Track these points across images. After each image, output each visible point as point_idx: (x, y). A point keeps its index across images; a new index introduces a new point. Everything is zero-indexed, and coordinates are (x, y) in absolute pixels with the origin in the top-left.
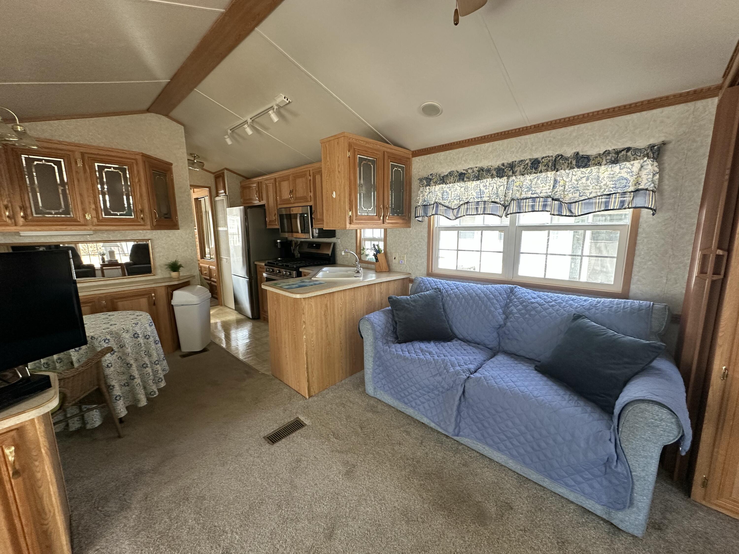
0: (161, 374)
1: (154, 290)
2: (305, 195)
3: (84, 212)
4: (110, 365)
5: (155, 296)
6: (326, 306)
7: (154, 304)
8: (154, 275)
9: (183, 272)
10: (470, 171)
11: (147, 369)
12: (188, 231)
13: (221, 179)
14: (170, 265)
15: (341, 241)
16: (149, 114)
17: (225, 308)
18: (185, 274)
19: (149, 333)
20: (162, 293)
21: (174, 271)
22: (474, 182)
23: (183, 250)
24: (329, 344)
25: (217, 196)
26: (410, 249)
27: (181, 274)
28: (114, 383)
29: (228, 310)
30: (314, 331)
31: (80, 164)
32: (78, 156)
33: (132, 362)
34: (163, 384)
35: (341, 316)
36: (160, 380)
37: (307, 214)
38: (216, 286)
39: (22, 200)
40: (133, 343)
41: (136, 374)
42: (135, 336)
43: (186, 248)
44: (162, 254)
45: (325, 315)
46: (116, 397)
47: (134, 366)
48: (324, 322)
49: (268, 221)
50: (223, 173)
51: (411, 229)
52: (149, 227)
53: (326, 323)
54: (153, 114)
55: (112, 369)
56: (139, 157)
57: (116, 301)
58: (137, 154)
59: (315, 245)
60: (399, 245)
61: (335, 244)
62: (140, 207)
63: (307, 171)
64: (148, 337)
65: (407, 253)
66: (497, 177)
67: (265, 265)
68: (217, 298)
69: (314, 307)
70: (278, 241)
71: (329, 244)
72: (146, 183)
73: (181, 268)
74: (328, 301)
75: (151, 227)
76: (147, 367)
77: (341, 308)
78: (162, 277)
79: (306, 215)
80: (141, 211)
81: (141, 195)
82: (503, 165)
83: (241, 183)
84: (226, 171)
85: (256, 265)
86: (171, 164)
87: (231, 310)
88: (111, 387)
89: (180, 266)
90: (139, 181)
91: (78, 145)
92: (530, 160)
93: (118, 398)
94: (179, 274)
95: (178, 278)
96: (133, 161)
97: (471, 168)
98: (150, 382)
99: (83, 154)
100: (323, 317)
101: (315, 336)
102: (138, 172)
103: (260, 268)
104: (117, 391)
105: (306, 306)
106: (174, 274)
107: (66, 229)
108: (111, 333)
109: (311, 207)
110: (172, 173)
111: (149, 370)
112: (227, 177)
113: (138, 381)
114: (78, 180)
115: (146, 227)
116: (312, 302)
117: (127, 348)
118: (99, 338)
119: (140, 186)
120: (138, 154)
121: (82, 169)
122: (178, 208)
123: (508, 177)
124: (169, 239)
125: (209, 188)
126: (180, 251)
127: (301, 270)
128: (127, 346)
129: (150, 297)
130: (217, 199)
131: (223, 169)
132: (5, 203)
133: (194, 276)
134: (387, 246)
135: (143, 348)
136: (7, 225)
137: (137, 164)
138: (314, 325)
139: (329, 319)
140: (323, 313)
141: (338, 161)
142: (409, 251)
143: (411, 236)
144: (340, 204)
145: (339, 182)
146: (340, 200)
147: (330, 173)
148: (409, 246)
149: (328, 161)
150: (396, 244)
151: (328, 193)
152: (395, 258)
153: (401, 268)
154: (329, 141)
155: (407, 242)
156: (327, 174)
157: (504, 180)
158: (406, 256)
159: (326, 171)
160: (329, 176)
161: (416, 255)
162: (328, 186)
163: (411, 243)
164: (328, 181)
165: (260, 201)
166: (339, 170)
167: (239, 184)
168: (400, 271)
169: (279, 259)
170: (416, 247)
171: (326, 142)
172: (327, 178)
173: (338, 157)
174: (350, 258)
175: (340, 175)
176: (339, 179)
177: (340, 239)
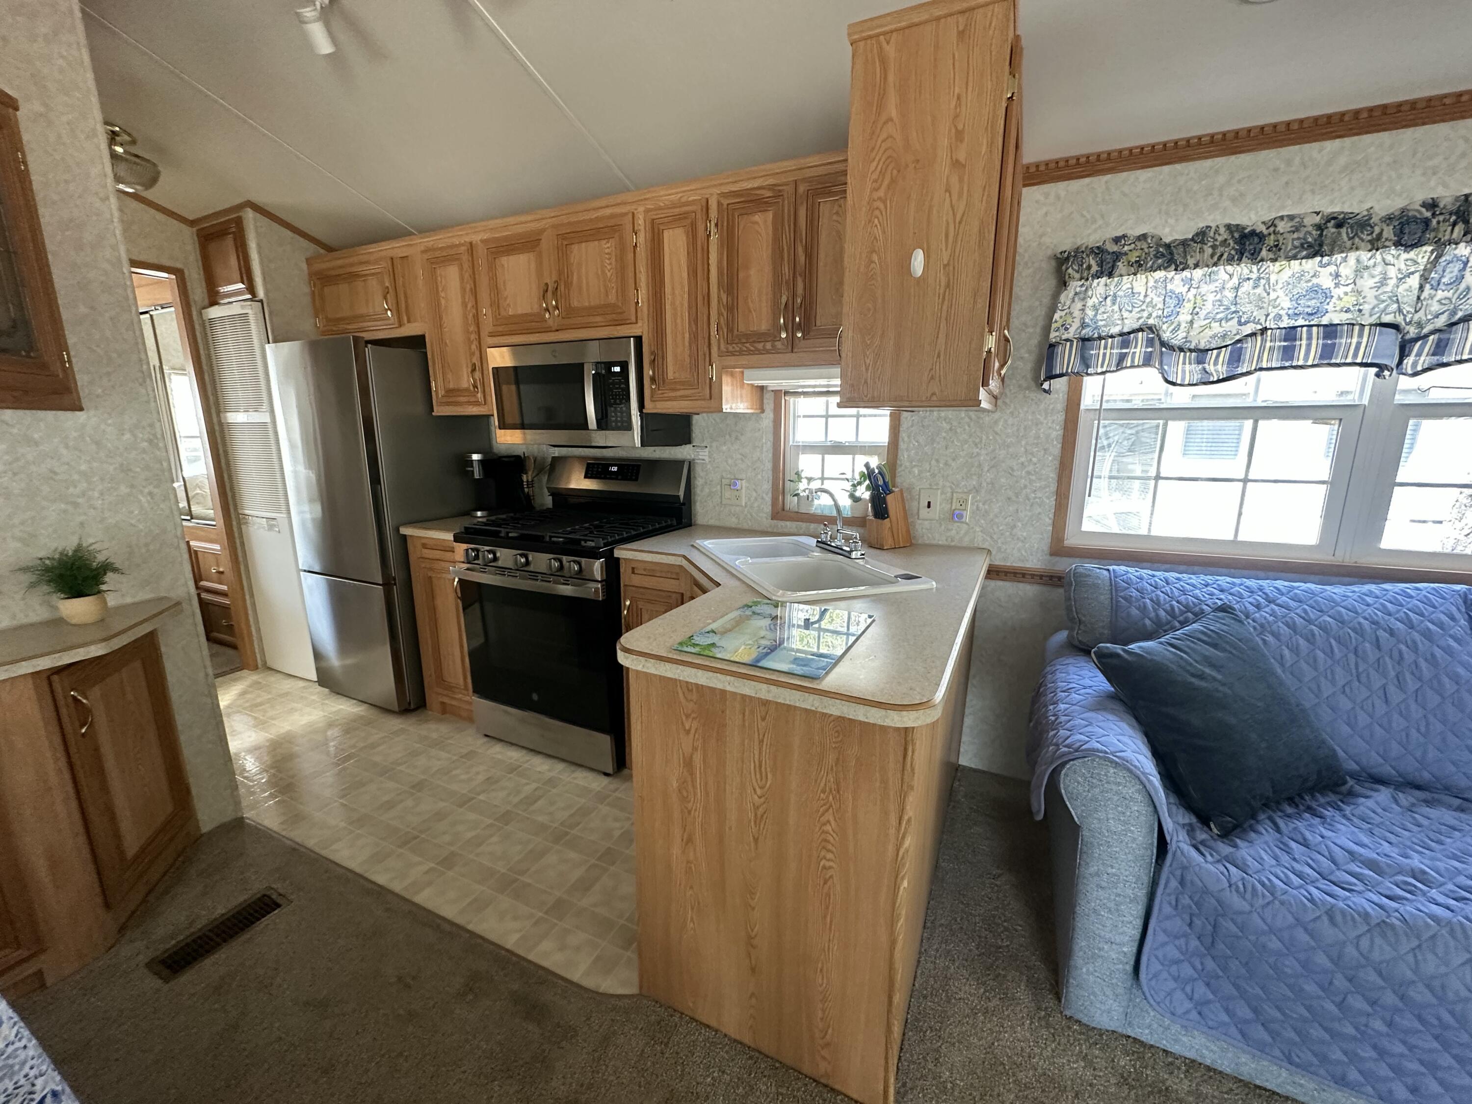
2: (612, 298)
9: (120, 593)
10: (1282, 226)
13: (229, 241)
14: (47, 570)
15: (710, 456)
17: (273, 678)
21: (76, 592)
22: (1295, 263)
25: (214, 300)
26: (989, 476)
27: (112, 600)
29: (287, 685)
37: (624, 366)
38: (226, 608)
49: (441, 393)
50: (239, 222)
59: (615, 469)
60: (946, 464)
61: (690, 466)
63: (626, 214)
65: (977, 490)
66: (1398, 244)
67: (457, 539)
68: (234, 647)
70: (475, 457)
71: (677, 465)
73: (110, 577)
79: (617, 369)
82: (1432, 205)
83: (309, 261)
84: (249, 215)
85: (404, 537)
86: (10, 102)
87: (301, 684)
89: (107, 567)
95: (105, 623)
97: (1291, 218)
103: (425, 546)
106: (79, 609)
109: (639, 340)
110: (18, 144)
112: (258, 234)
122: (65, 313)
123: (1440, 245)
124: (29, 453)
125: (178, 273)
126: (97, 503)
127: (619, 553)
130: (214, 312)
131: (241, 207)
133: (176, 606)
141: (957, 116)
142: (984, 484)
143: (998, 437)
144: (946, 302)
145: (952, 207)
146: (948, 286)
147: (895, 172)
148: (986, 469)
149: (891, 120)
150: (933, 462)
151: (875, 258)
152: (929, 506)
153: (948, 534)
154: (909, 27)
155: (978, 454)
156: (875, 176)
157: (1423, 255)
158: (973, 498)
159: (872, 168)
160: (889, 188)
161: (1010, 493)
162: (878, 232)
163: (995, 458)
164: (882, 206)
165: (401, 325)
166: (962, 156)
167: (304, 266)
168: (945, 543)
169: (479, 514)
170: (1013, 470)
171: (884, 34)
172: (876, 195)
173: (959, 98)
174: (746, 506)
175: (961, 180)
176: (955, 197)
177: (707, 450)
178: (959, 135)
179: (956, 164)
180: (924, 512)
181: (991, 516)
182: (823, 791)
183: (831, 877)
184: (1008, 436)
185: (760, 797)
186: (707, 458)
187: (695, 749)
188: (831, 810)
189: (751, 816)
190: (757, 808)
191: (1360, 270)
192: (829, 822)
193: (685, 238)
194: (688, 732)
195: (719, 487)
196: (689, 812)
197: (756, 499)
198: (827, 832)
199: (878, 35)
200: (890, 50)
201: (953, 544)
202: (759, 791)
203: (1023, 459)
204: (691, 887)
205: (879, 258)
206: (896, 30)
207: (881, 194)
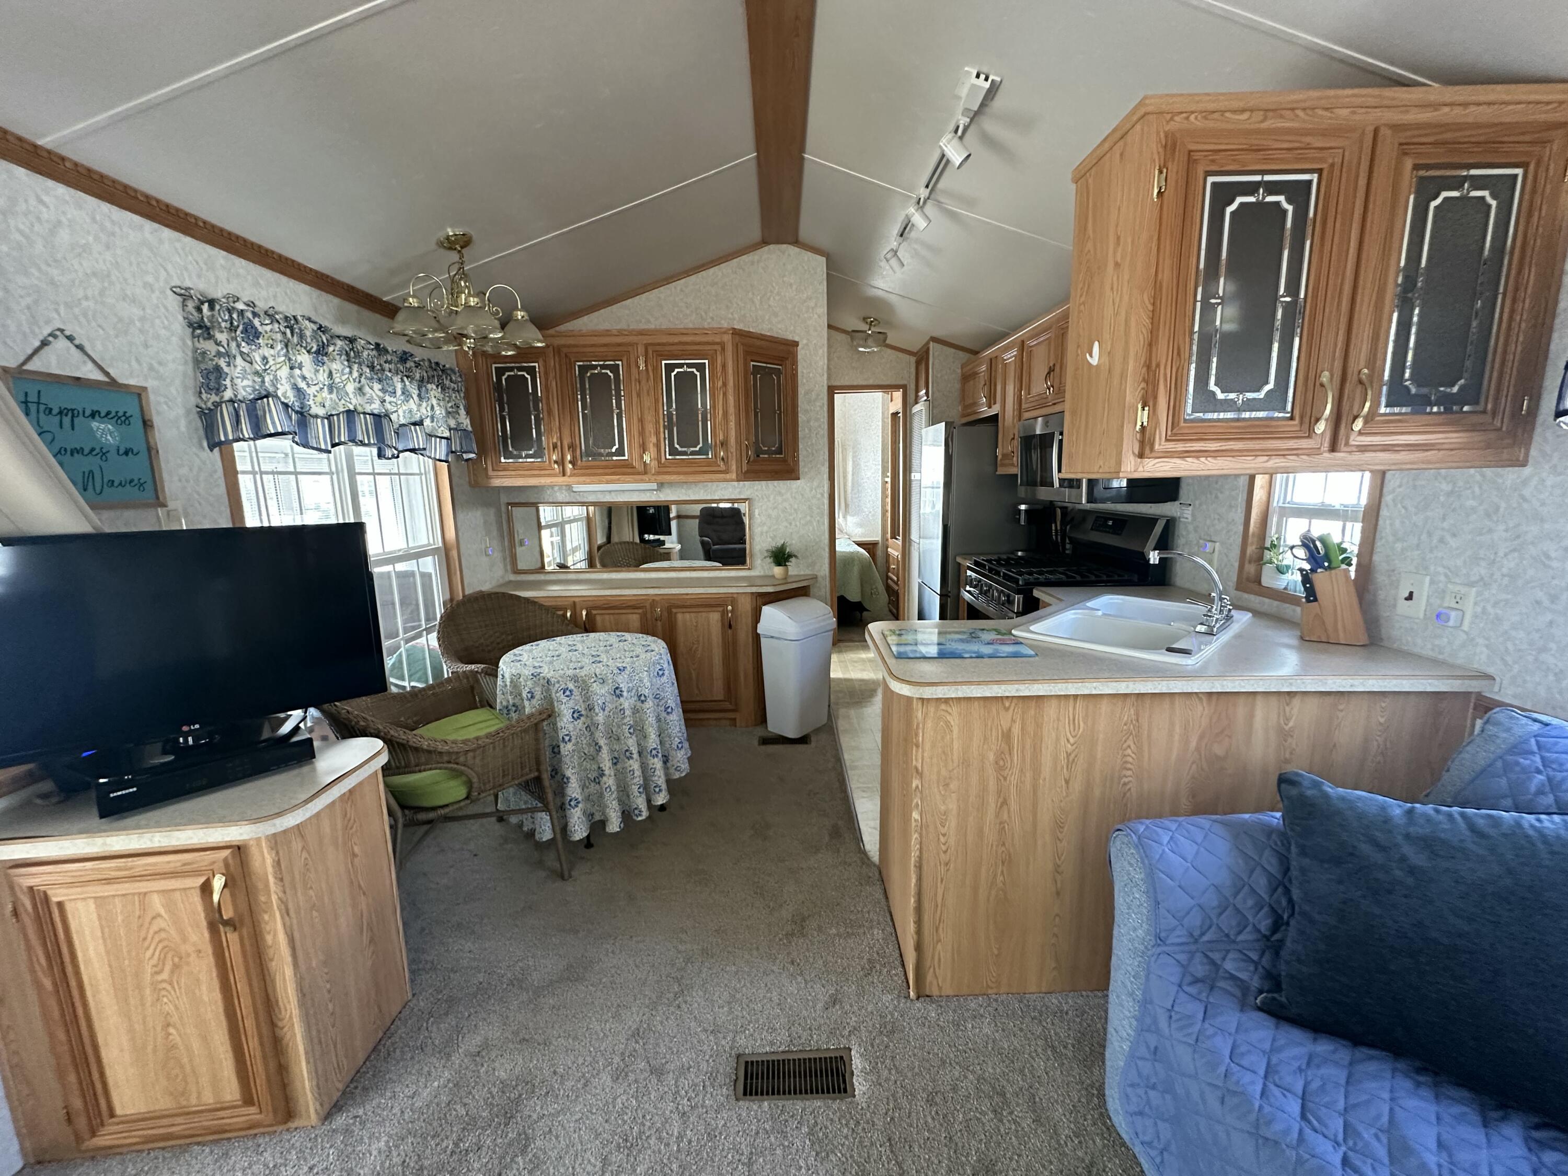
0: (659, 777)
1: (733, 599)
3: (644, 449)
4: (567, 738)
5: (732, 611)
6: (1007, 736)
7: (730, 627)
8: (749, 569)
9: (795, 569)
11: (631, 761)
12: (815, 484)
13: (924, 365)
14: (773, 552)
15: (1193, 515)
16: (766, 249)
18: (802, 573)
19: (646, 692)
20: (746, 606)
21: (779, 563)
23: (802, 522)
24: (1008, 861)
25: (915, 402)
26: (1509, 564)
28: (569, 773)
30: (953, 806)
31: (642, 367)
32: (641, 349)
33: (602, 742)
34: (661, 799)
35: (1067, 782)
36: (657, 790)
39: (572, 435)
40: (614, 706)
41: (607, 765)
42: (617, 692)
43: (808, 518)
44: (765, 528)
45: (1000, 768)
46: (571, 800)
47: (605, 750)
48: (992, 785)
50: (929, 350)
51: (1527, 471)
52: (734, 476)
53: (999, 792)
54: (772, 247)
55: (570, 746)
56: (727, 338)
57: (674, 610)
58: (725, 333)
59: (1110, 523)
60: (1442, 540)
61: (1170, 524)
62: (721, 438)
64: (643, 698)
65: (1483, 582)
69: (956, 730)
70: (1023, 507)
71: (1152, 521)
72: (736, 387)
73: (793, 560)
74: (1013, 721)
75: (737, 475)
76: (632, 758)
77: (1068, 755)
78: (762, 574)
80: (722, 444)
81: (725, 414)
83: (962, 368)
85: (959, 564)
86: (796, 344)
88: (565, 780)
89: (790, 556)
90: (725, 384)
91: (641, 333)
93: (573, 803)
94: (787, 571)
95: (786, 578)
96: (716, 347)
98: (635, 788)
99: (646, 346)
100: (990, 771)
101: (953, 823)
102: (724, 366)
104: (574, 790)
105: (929, 724)
106: (778, 571)
107: (618, 480)
108: (575, 679)
110: (795, 362)
111: (635, 765)
112: (933, 356)
113: (609, 781)
114: (639, 395)
115: (728, 476)
116: (954, 716)
117: (597, 714)
118: (557, 685)
119: (725, 394)
120: (723, 332)
121: (644, 373)
122: (800, 434)
124: (779, 499)
125: (904, 387)
126: (798, 523)
127: (1036, 593)
128: (597, 711)
129: (724, 613)
130: (915, 409)
131: (928, 343)
132: (555, 440)
133: (815, 578)
134: (1378, 544)
135: (628, 719)
136: (555, 475)
137: (723, 349)
138: (953, 786)
139: (1013, 779)
140: (991, 757)
141: (1117, 224)
143: (1525, 506)
145: (1113, 302)
146: (1110, 370)
150: (1424, 537)
151: (1079, 351)
152: (1410, 597)
153: (1437, 642)
154: (1099, 160)
155: (1492, 530)
158: (1479, 594)
160: (1087, 293)
161: (1540, 595)
162: (1081, 330)
163: (1518, 537)
164: (1083, 309)
165: (990, 407)
167: (959, 371)
168: (1430, 653)
169: (1020, 554)
170: (1548, 557)
171: (1090, 168)
173: (1119, 209)
175: (1118, 278)
177: (1189, 507)
180: (1403, 607)
181: (1506, 626)
186: (1190, 517)
197: (1226, 565)
199: (1086, 172)
200: (1091, 182)
201: (1441, 657)
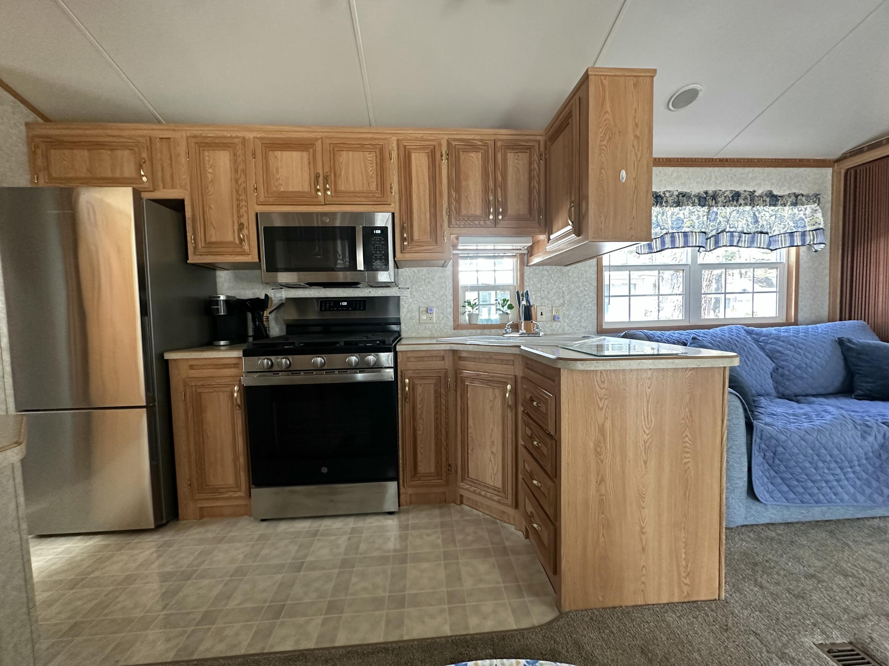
2: (373, 188)
10: (668, 194)
15: (412, 294)
22: (672, 208)
26: (568, 297)
37: (384, 230)
49: (201, 244)
59: (344, 304)
60: (548, 293)
63: (383, 139)
65: (563, 305)
66: (699, 205)
67: (246, 354)
70: (222, 297)
71: (395, 297)
79: (380, 232)
82: (706, 193)
85: (168, 361)
92: (731, 191)
97: (670, 192)
109: (393, 215)
123: (710, 206)
127: (399, 348)
141: (635, 117)
142: (566, 302)
144: (635, 195)
145: (636, 154)
146: (636, 187)
147: (611, 135)
148: (566, 294)
149: (608, 112)
151: (603, 171)
152: (542, 314)
153: (552, 328)
154: (614, 76)
155: (563, 287)
156: (602, 135)
157: (706, 209)
158: (562, 309)
159: (601, 130)
160: (608, 141)
161: (578, 305)
162: (604, 159)
163: (569, 288)
164: (605, 149)
165: (155, 189)
166: (638, 133)
167: (23, 128)
168: (550, 333)
170: (578, 294)
171: (603, 75)
172: (602, 143)
173: (636, 110)
174: (436, 323)
175: (638, 143)
176: (636, 150)
177: (409, 290)
178: (637, 125)
179: (636, 136)
180: (539, 318)
181: (571, 317)
182: (683, 419)
183: (688, 468)
184: (574, 278)
185: (647, 435)
186: (409, 296)
187: (606, 418)
188: (688, 429)
189: (642, 449)
190: (645, 442)
191: (691, 213)
192: (687, 436)
193: (426, 159)
194: (601, 409)
195: (417, 313)
196: (602, 461)
197: (443, 318)
198: (687, 442)
199: (600, 75)
200: (606, 82)
202: (647, 431)
203: (582, 289)
204: (603, 513)
205: (605, 171)
206: (609, 76)
207: (605, 143)
